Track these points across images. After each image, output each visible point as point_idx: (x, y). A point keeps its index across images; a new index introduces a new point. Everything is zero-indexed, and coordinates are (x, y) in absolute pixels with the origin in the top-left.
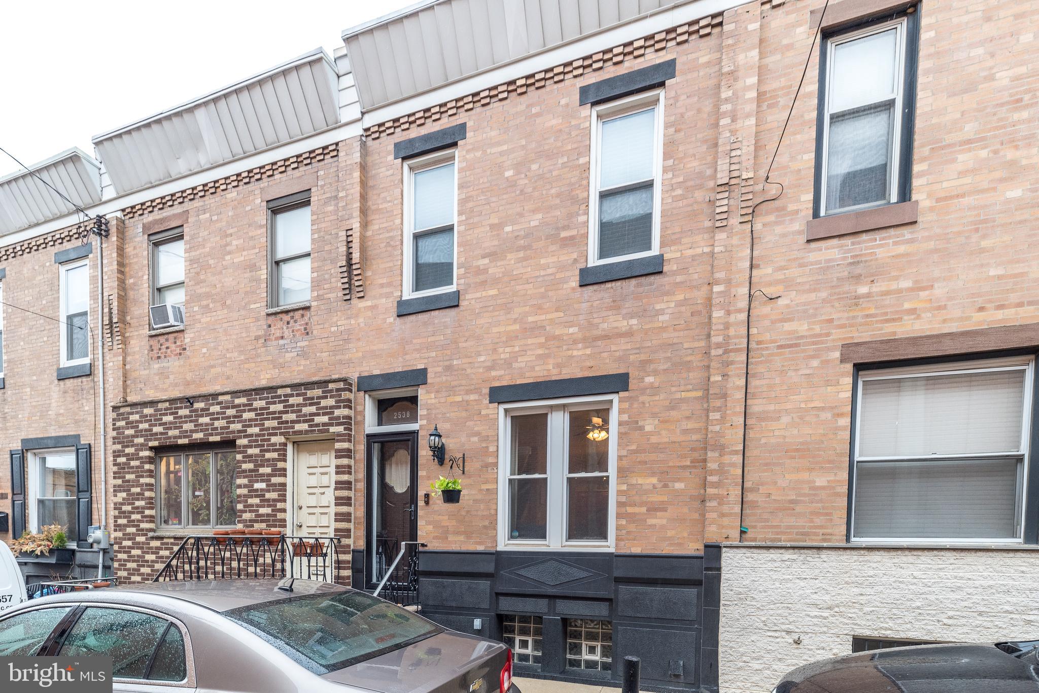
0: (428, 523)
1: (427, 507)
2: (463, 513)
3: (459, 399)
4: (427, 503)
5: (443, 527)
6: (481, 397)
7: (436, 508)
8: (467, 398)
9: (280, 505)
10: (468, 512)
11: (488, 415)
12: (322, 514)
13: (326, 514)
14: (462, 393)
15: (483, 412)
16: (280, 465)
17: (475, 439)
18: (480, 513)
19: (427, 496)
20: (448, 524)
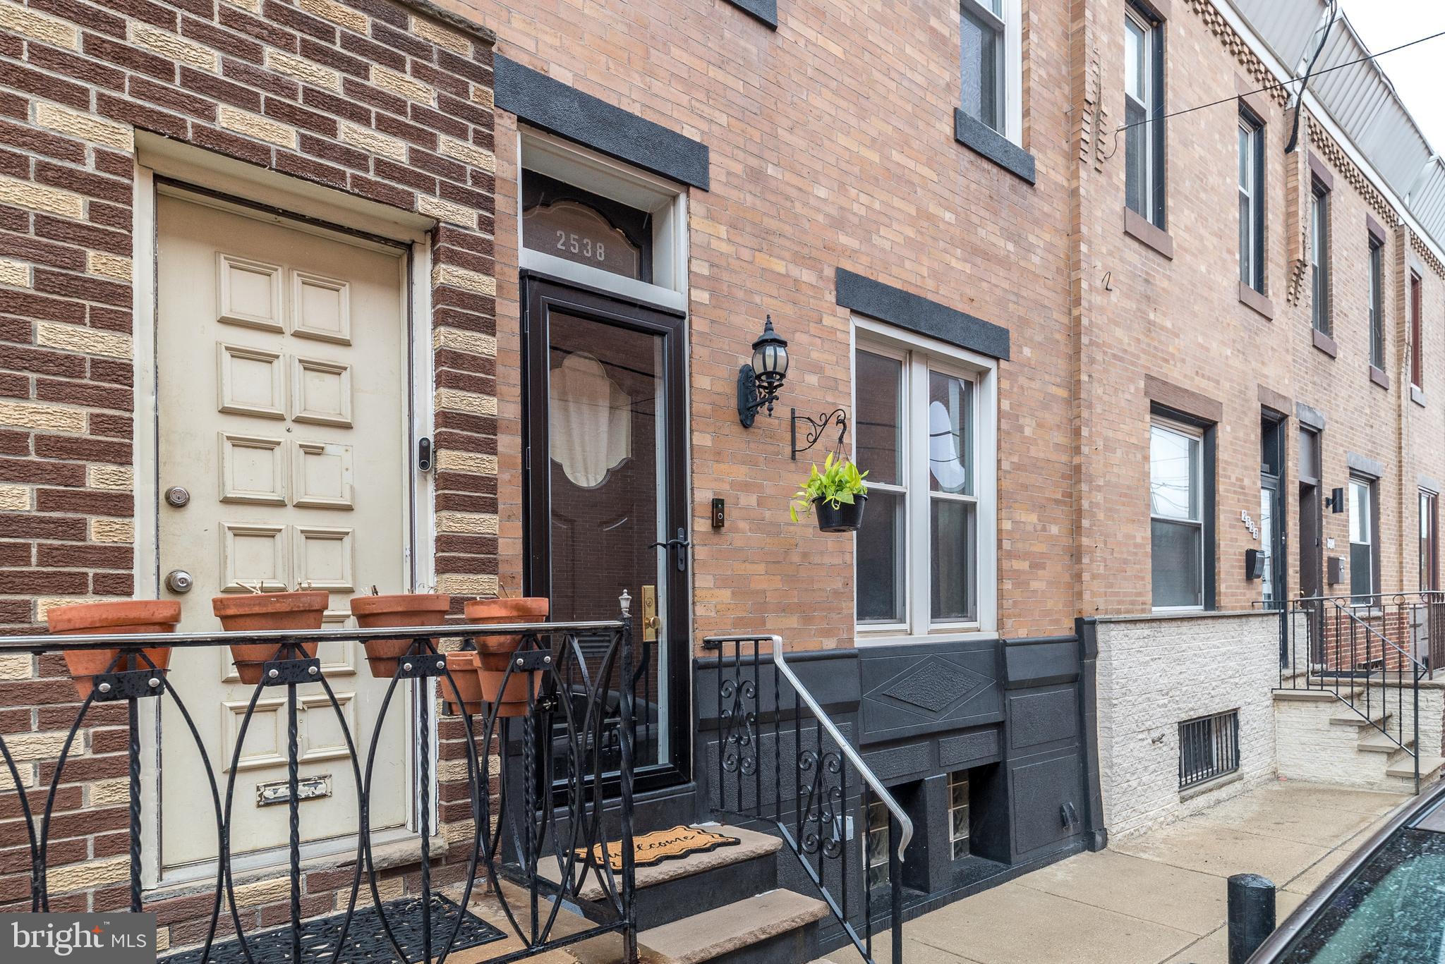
0: (722, 582)
1: (716, 539)
2: (796, 558)
3: (780, 267)
4: (717, 524)
5: (757, 592)
6: (821, 284)
7: (738, 541)
8: (795, 271)
9: (97, 476)
10: (805, 555)
11: (833, 330)
12: (310, 536)
13: (338, 537)
14: (787, 255)
15: (827, 321)
16: (97, 264)
17: (813, 379)
18: (827, 560)
19: (718, 505)
20: (764, 586)
